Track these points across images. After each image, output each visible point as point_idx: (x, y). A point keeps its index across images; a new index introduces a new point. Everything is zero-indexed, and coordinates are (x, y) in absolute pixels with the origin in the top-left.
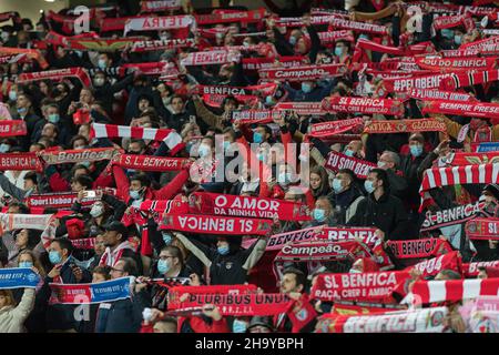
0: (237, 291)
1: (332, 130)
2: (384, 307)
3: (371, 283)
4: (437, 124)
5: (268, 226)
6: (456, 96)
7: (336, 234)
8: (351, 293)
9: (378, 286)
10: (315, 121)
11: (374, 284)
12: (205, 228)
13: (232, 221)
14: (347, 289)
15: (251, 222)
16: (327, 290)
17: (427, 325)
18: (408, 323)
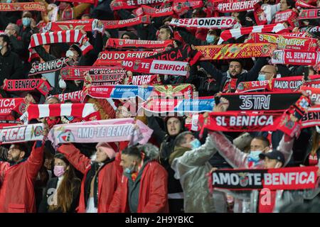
4: (40, 6)
11: (1, 106)
17: (32, 136)
18: (20, 135)
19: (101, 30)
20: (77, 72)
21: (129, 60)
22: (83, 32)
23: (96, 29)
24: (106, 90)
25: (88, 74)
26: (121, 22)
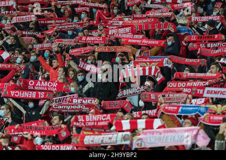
0: (36, 124)
1: (81, 52)
2: (105, 131)
3: (99, 119)
4: (128, 49)
5: (51, 95)
6: (136, 36)
7: (77, 100)
8: (90, 124)
9: (102, 121)
10: (73, 48)
11: (100, 120)
12: (23, 96)
13: (35, 93)
14: (88, 122)
15: (43, 93)
16: (79, 122)
17: (122, 141)
18: (114, 139)
19: (170, 66)
20: (153, 96)
21: (188, 87)
22: (157, 67)
23: (166, 65)
24: (176, 108)
25: (161, 97)
26: (187, 60)
